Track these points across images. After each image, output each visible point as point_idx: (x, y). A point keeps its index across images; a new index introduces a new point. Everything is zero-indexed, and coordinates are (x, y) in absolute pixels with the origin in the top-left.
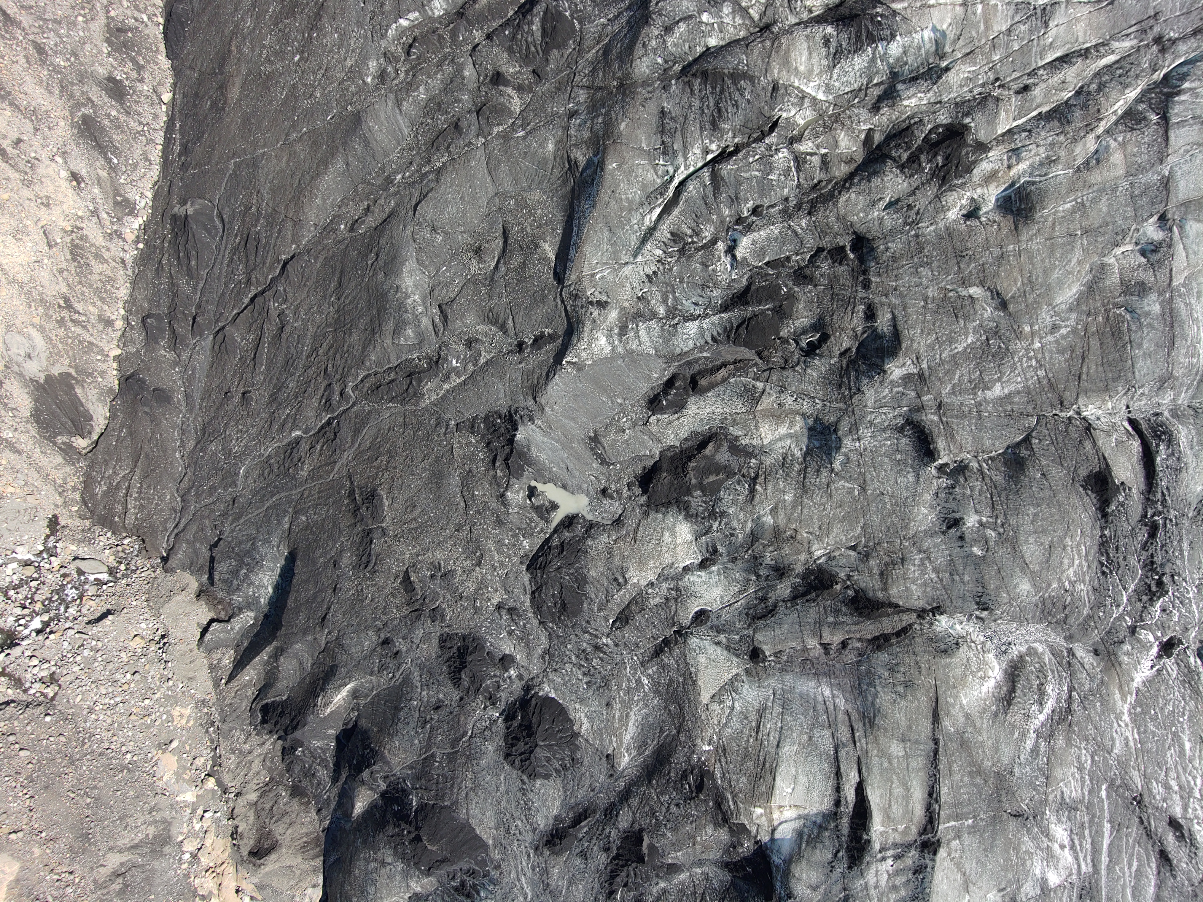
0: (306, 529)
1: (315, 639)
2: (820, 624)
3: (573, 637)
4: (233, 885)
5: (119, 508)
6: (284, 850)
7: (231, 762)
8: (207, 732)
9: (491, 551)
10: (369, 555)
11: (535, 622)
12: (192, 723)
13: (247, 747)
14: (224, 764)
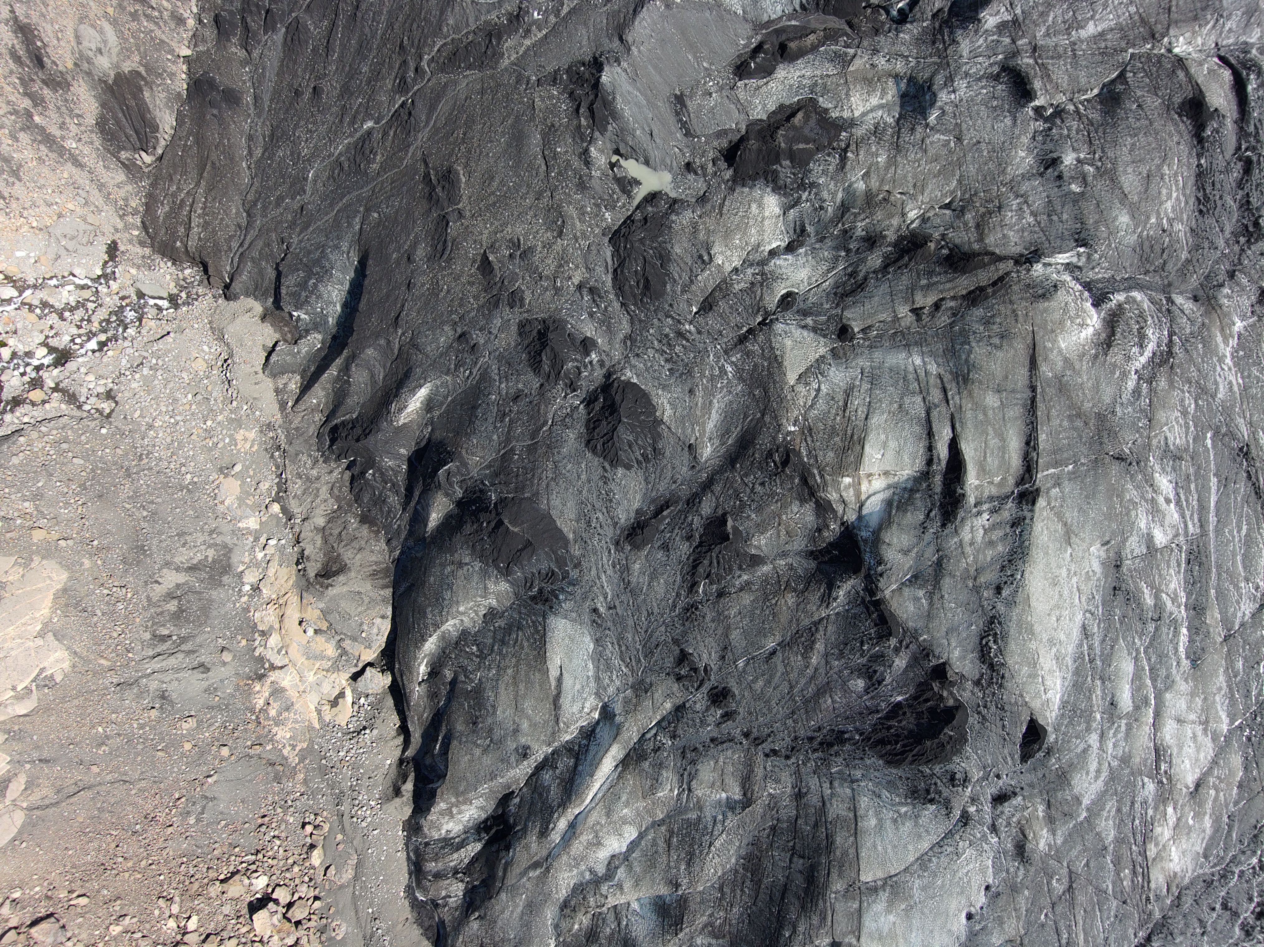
0: (379, 225)
1: (389, 342)
2: (912, 290)
3: (655, 321)
4: (297, 616)
5: (182, 230)
6: (353, 574)
7: (296, 487)
8: (272, 457)
9: (573, 218)
10: (445, 241)
11: (617, 305)
12: (256, 447)
13: (314, 472)
14: (290, 488)
